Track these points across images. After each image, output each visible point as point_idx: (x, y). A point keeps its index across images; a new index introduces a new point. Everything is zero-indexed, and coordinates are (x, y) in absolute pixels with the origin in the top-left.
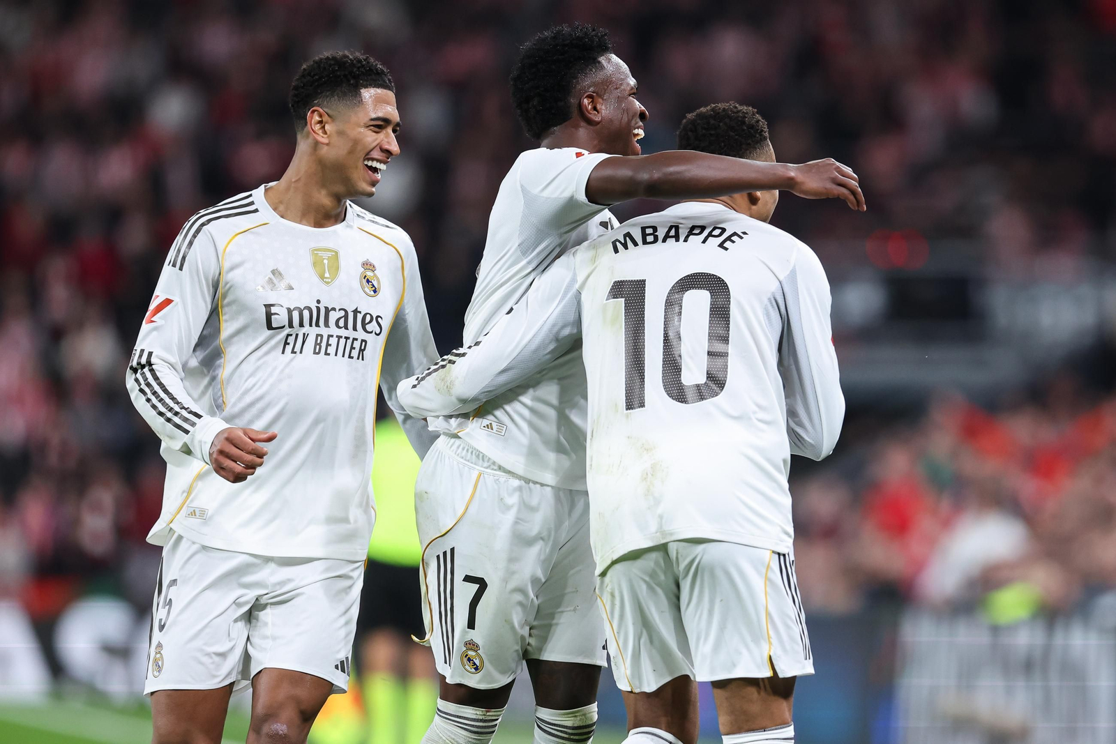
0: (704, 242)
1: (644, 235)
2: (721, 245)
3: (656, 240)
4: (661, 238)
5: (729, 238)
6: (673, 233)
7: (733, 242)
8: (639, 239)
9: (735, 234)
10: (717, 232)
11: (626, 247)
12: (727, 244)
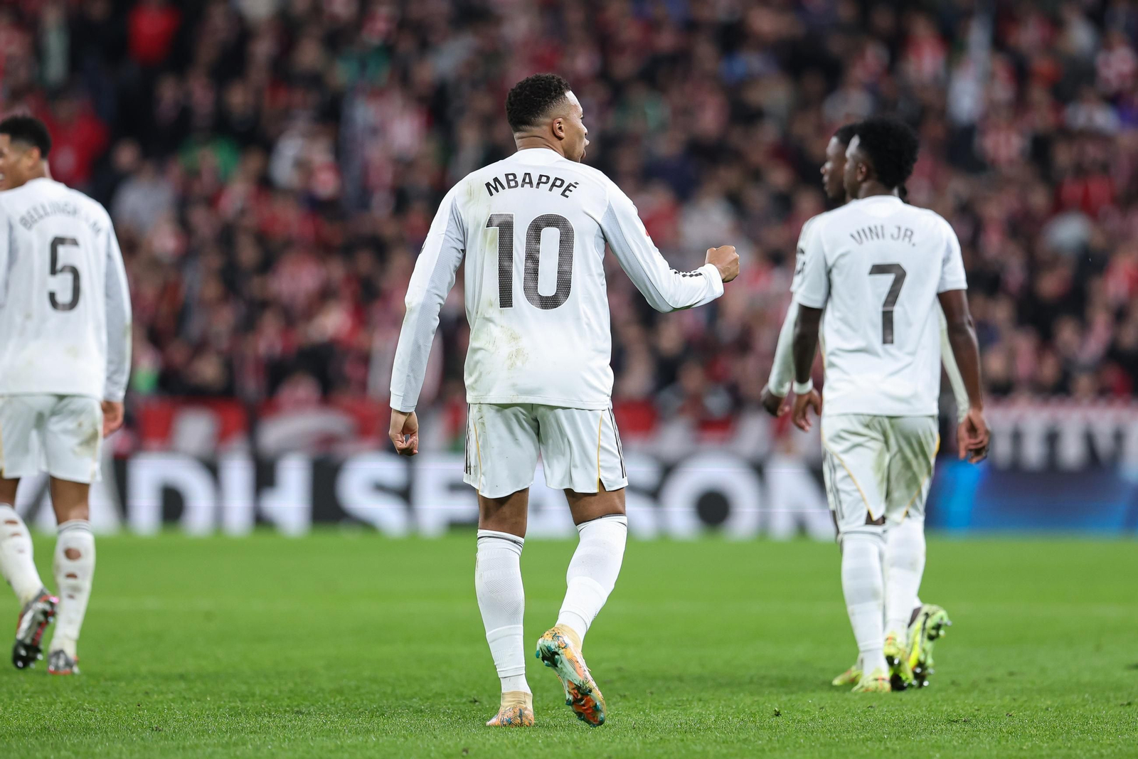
0: (550, 190)
1: (508, 181)
2: (563, 194)
3: (517, 185)
4: (520, 182)
5: (567, 189)
6: (527, 180)
7: (571, 191)
8: (505, 183)
9: (570, 185)
10: (558, 183)
11: (496, 189)
12: (567, 193)
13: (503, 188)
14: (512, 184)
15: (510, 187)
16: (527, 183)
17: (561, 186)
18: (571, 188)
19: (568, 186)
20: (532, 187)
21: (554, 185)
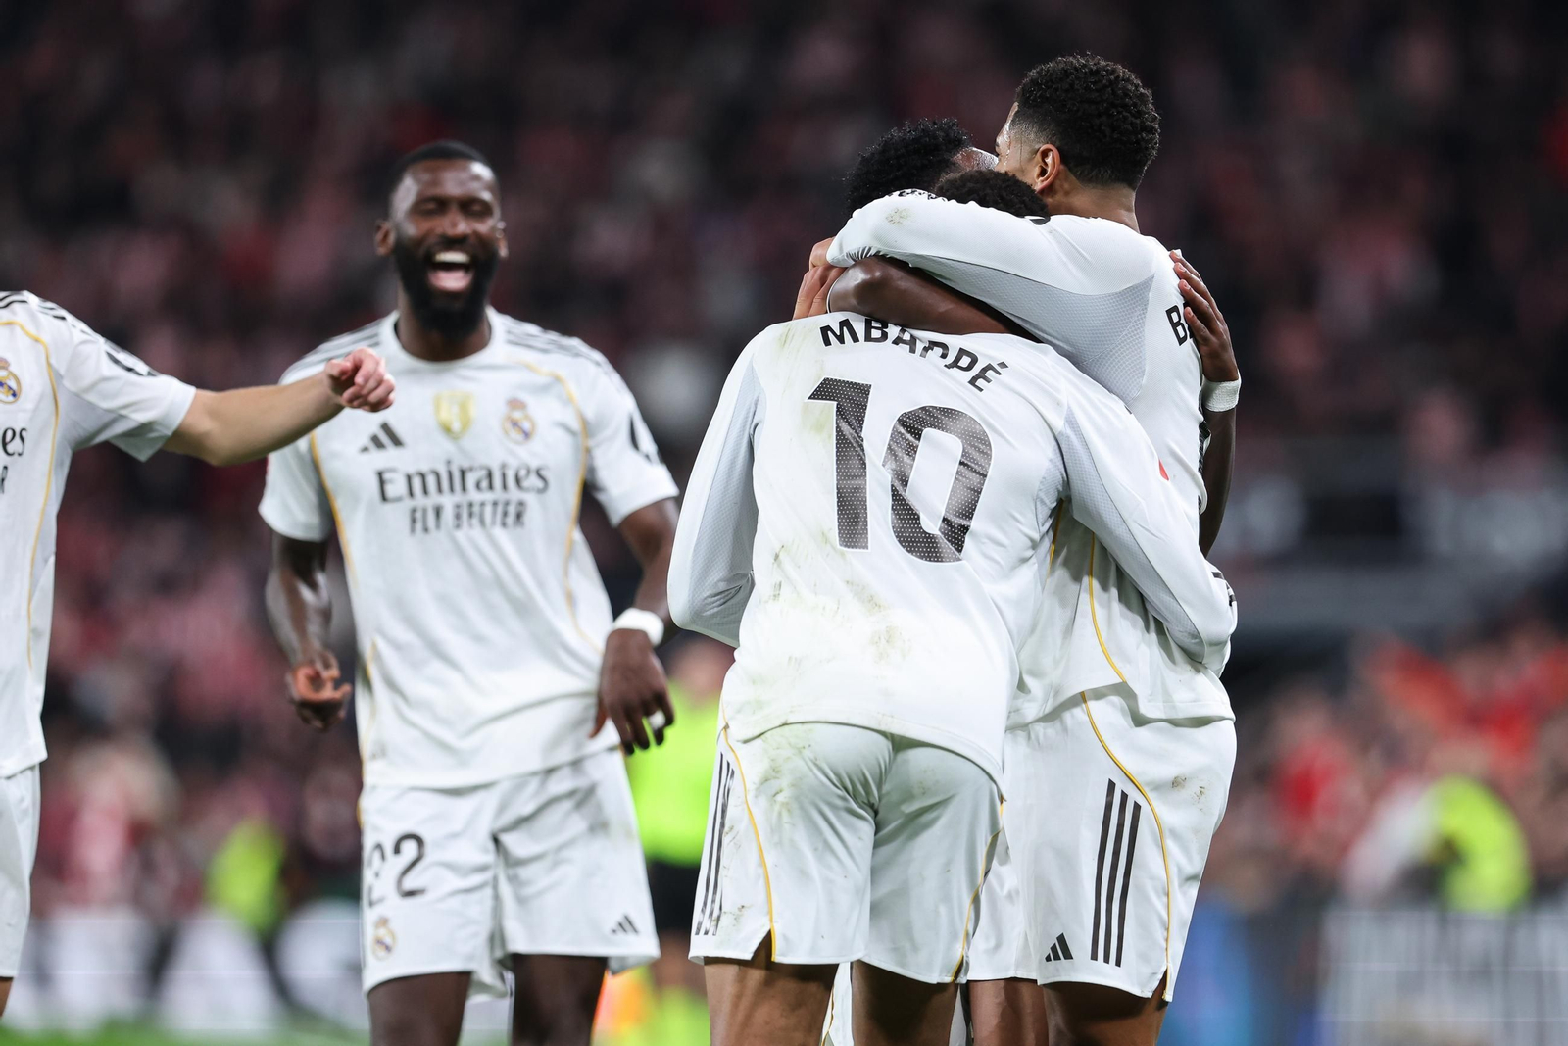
13: (855, 339)
14: (876, 334)
15: (868, 338)
16: (905, 342)
17: (969, 368)
18: (990, 374)
19: (985, 370)
20: (913, 351)
21: (955, 364)
